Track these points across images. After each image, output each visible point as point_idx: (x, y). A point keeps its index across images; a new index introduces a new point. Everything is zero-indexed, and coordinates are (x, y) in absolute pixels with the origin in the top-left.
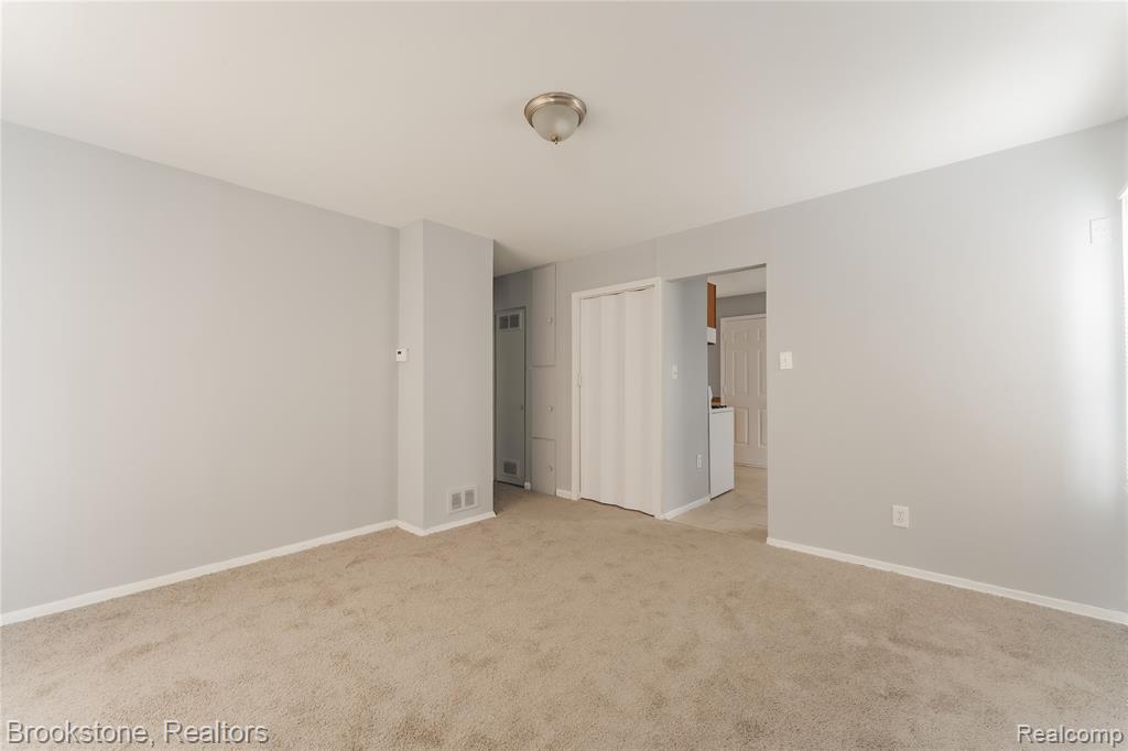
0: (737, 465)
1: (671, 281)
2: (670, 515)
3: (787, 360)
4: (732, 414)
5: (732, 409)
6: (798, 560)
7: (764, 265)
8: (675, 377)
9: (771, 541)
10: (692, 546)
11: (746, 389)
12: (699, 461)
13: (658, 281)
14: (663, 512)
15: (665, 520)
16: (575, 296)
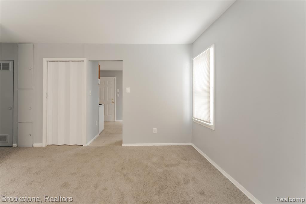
0: (105, 122)
1: (89, 60)
2: (88, 144)
3: (128, 90)
4: (104, 106)
5: (103, 105)
6: (133, 149)
7: (122, 61)
8: (90, 95)
9: (123, 145)
10: (101, 154)
11: (104, 99)
12: (96, 123)
13: (85, 60)
14: (86, 143)
15: (88, 146)
16: (45, 60)
